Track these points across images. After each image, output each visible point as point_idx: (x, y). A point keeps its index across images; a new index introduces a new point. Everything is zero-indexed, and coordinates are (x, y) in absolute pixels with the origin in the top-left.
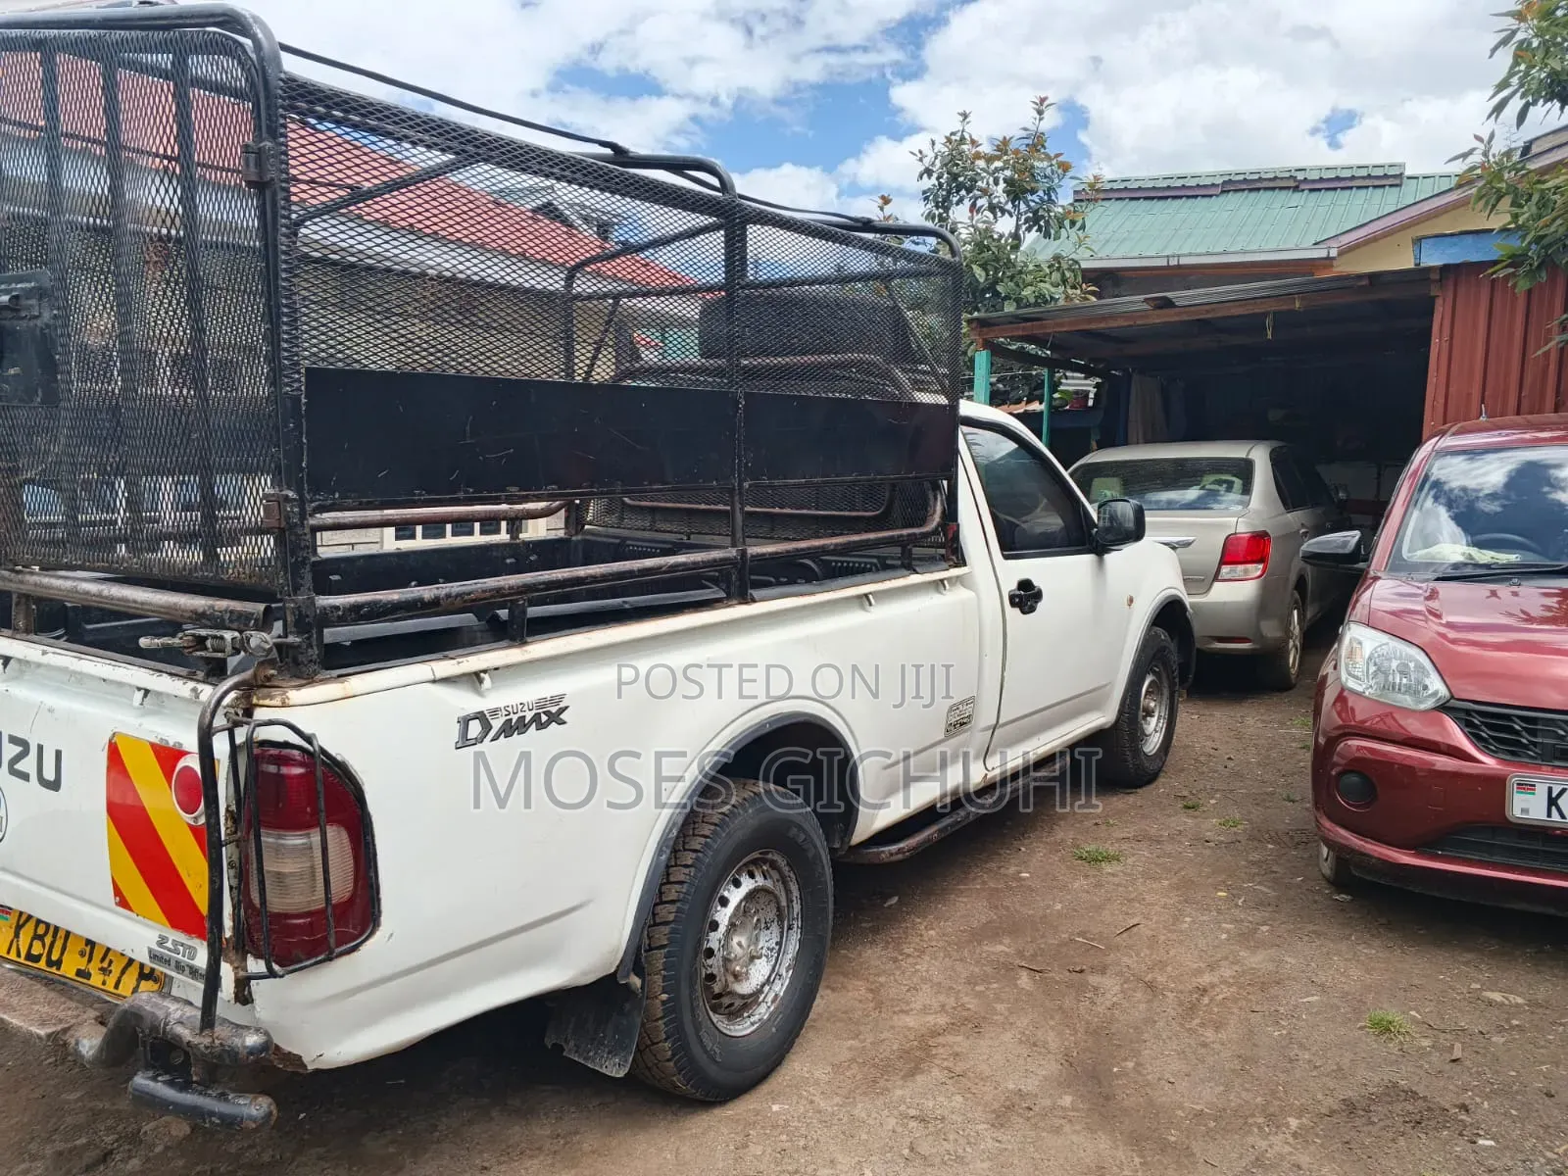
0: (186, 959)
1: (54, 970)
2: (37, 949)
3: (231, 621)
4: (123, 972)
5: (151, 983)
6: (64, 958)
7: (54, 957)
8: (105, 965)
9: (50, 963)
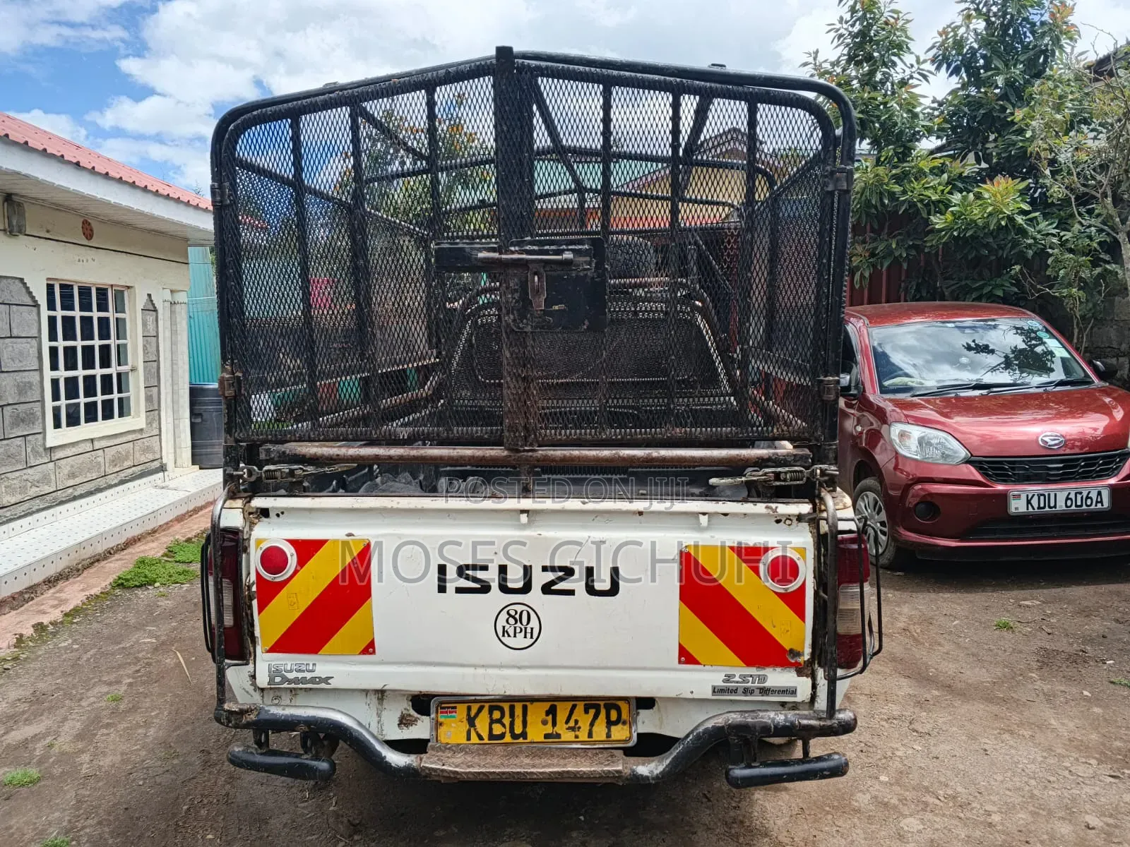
0: (756, 684)
1: (521, 740)
2: (498, 729)
3: (795, 461)
4: (592, 724)
5: (620, 726)
6: (528, 730)
7: (518, 730)
8: (572, 724)
9: (514, 736)
